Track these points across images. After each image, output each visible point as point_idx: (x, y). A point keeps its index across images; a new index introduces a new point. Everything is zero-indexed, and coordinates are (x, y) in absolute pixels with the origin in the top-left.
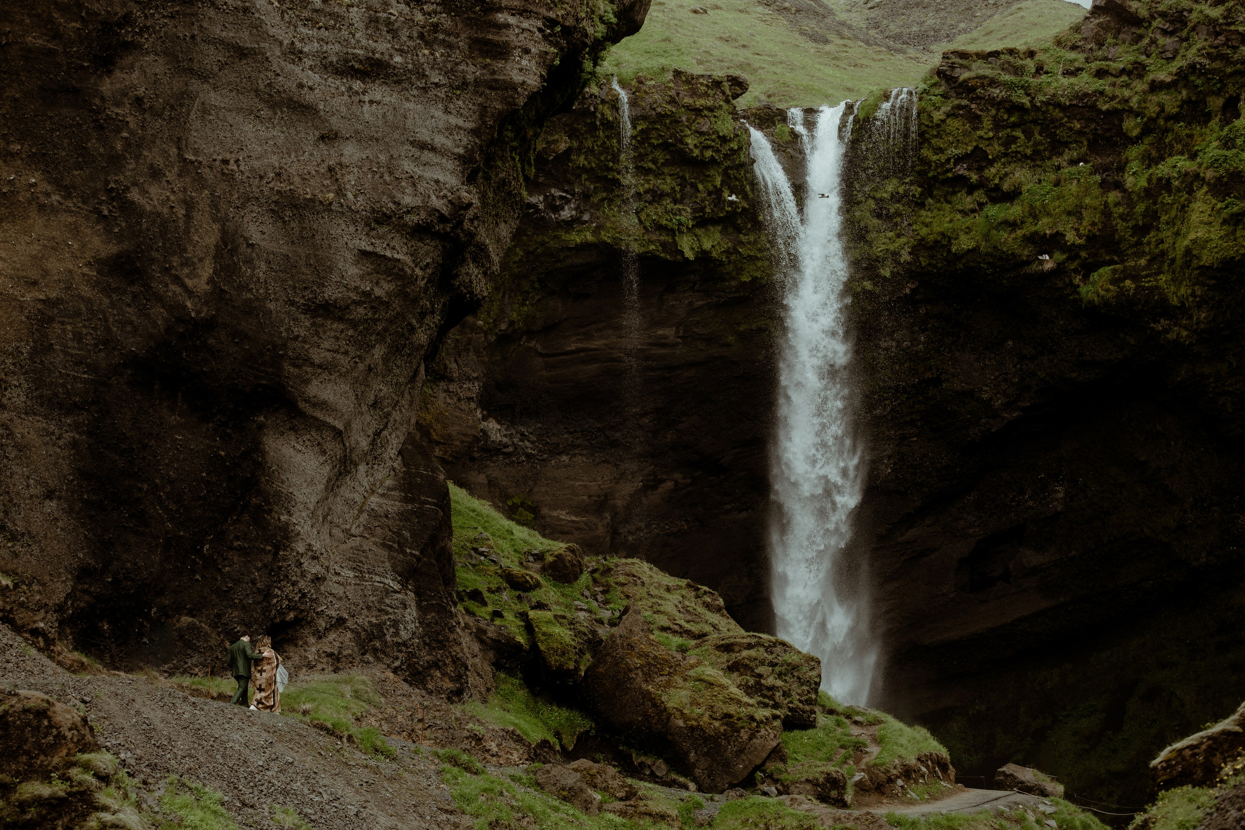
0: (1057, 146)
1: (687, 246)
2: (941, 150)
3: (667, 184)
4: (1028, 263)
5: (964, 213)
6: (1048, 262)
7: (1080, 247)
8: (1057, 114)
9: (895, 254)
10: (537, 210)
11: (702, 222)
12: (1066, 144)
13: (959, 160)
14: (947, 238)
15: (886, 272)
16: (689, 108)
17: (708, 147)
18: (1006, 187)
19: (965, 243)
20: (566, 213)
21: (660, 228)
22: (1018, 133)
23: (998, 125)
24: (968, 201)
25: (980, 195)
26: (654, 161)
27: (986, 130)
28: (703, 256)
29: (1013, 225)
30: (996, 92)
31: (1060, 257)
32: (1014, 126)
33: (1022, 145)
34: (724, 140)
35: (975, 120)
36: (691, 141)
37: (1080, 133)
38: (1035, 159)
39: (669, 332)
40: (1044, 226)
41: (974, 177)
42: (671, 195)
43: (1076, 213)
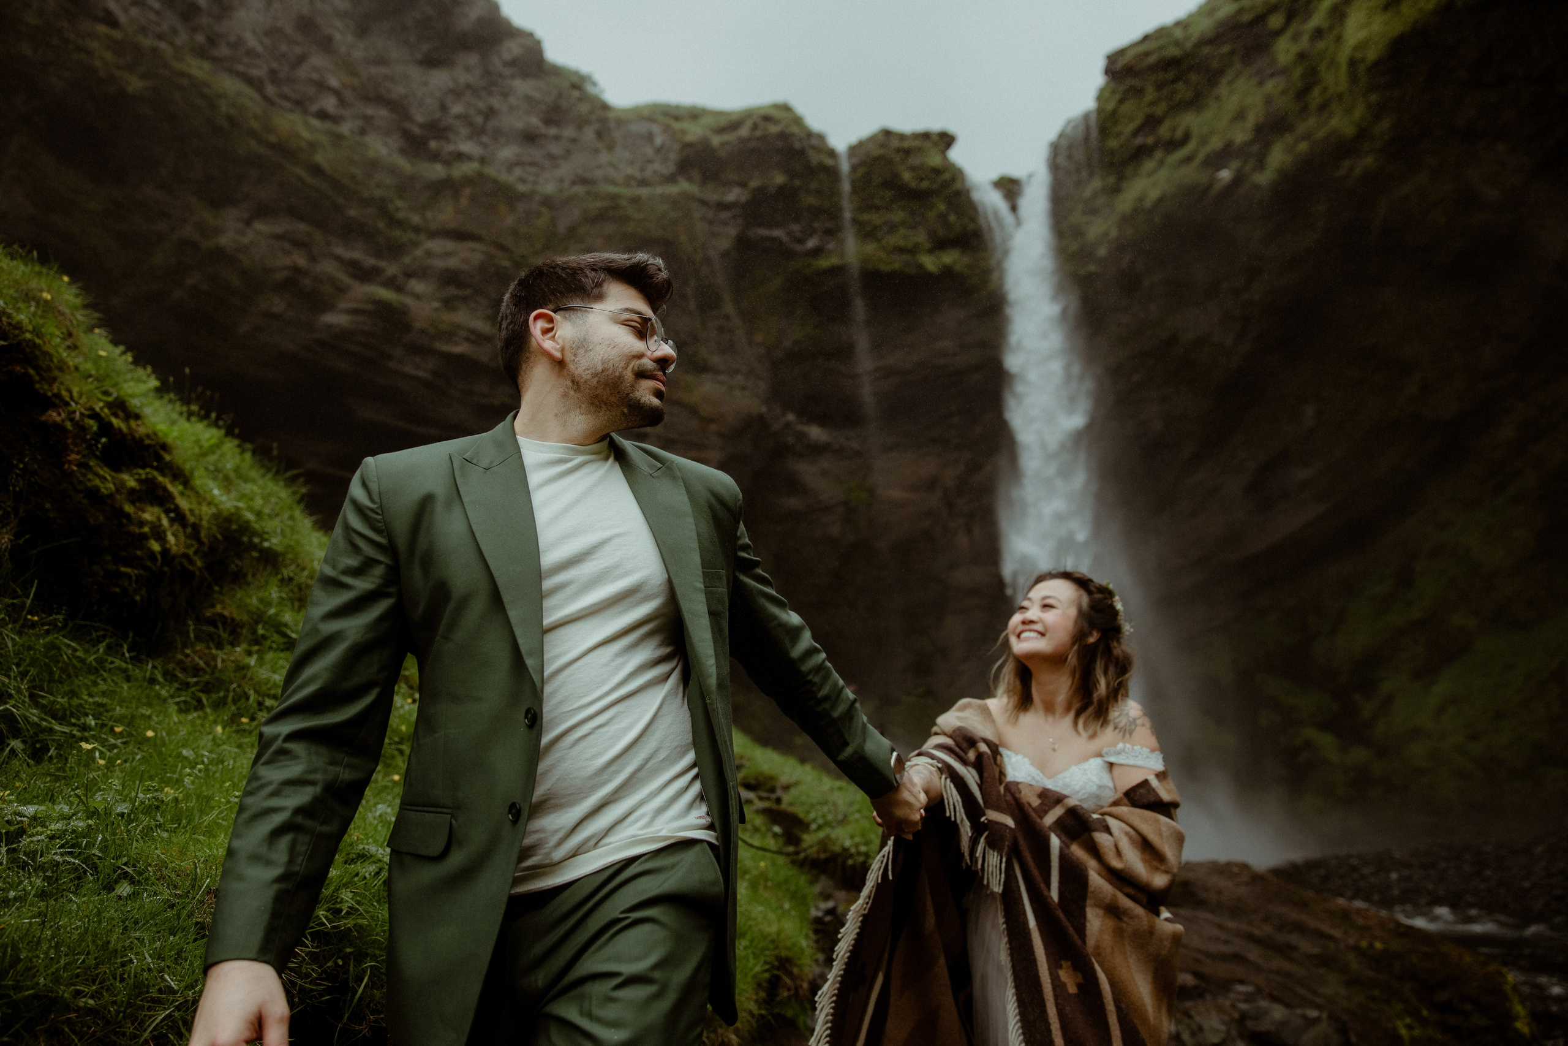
0: (1213, 78)
1: (930, 263)
2: (1118, 135)
3: (898, 216)
4: (1209, 187)
5: (1149, 175)
6: (1225, 175)
7: (1252, 142)
8: (1206, 50)
9: (1106, 234)
10: (781, 243)
11: (940, 245)
12: (1220, 72)
13: (1135, 134)
14: (1141, 199)
15: (1102, 252)
16: (898, 150)
17: (922, 179)
18: (1179, 134)
19: (1154, 194)
20: (811, 243)
21: (901, 250)
22: (1180, 86)
23: (1159, 87)
24: (1149, 165)
25: (1159, 154)
26: (883, 198)
27: (1150, 94)
28: (948, 273)
29: (1188, 159)
30: (1152, 59)
31: (1235, 164)
32: (1173, 82)
33: (1183, 91)
34: (937, 171)
35: (1139, 92)
36: (907, 176)
37: (1232, 53)
38: (1196, 102)
39: (946, 344)
40: (1216, 143)
41: (1150, 140)
42: (903, 223)
43: (1240, 116)
